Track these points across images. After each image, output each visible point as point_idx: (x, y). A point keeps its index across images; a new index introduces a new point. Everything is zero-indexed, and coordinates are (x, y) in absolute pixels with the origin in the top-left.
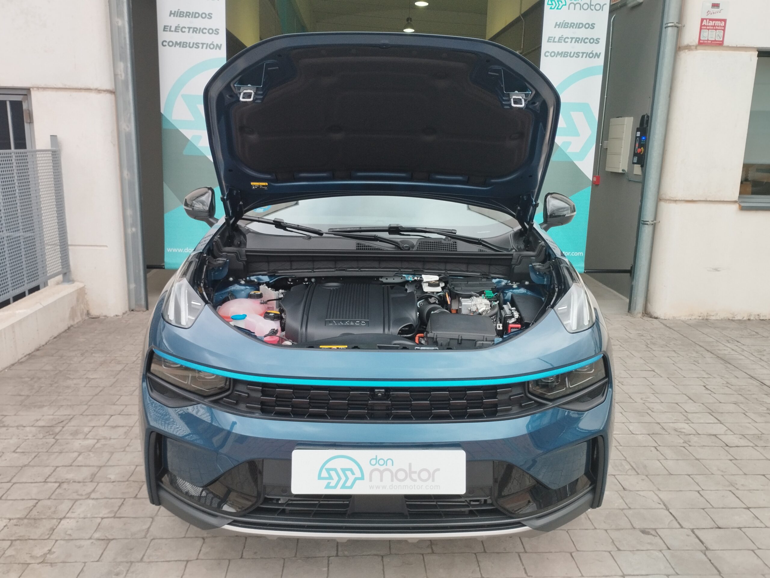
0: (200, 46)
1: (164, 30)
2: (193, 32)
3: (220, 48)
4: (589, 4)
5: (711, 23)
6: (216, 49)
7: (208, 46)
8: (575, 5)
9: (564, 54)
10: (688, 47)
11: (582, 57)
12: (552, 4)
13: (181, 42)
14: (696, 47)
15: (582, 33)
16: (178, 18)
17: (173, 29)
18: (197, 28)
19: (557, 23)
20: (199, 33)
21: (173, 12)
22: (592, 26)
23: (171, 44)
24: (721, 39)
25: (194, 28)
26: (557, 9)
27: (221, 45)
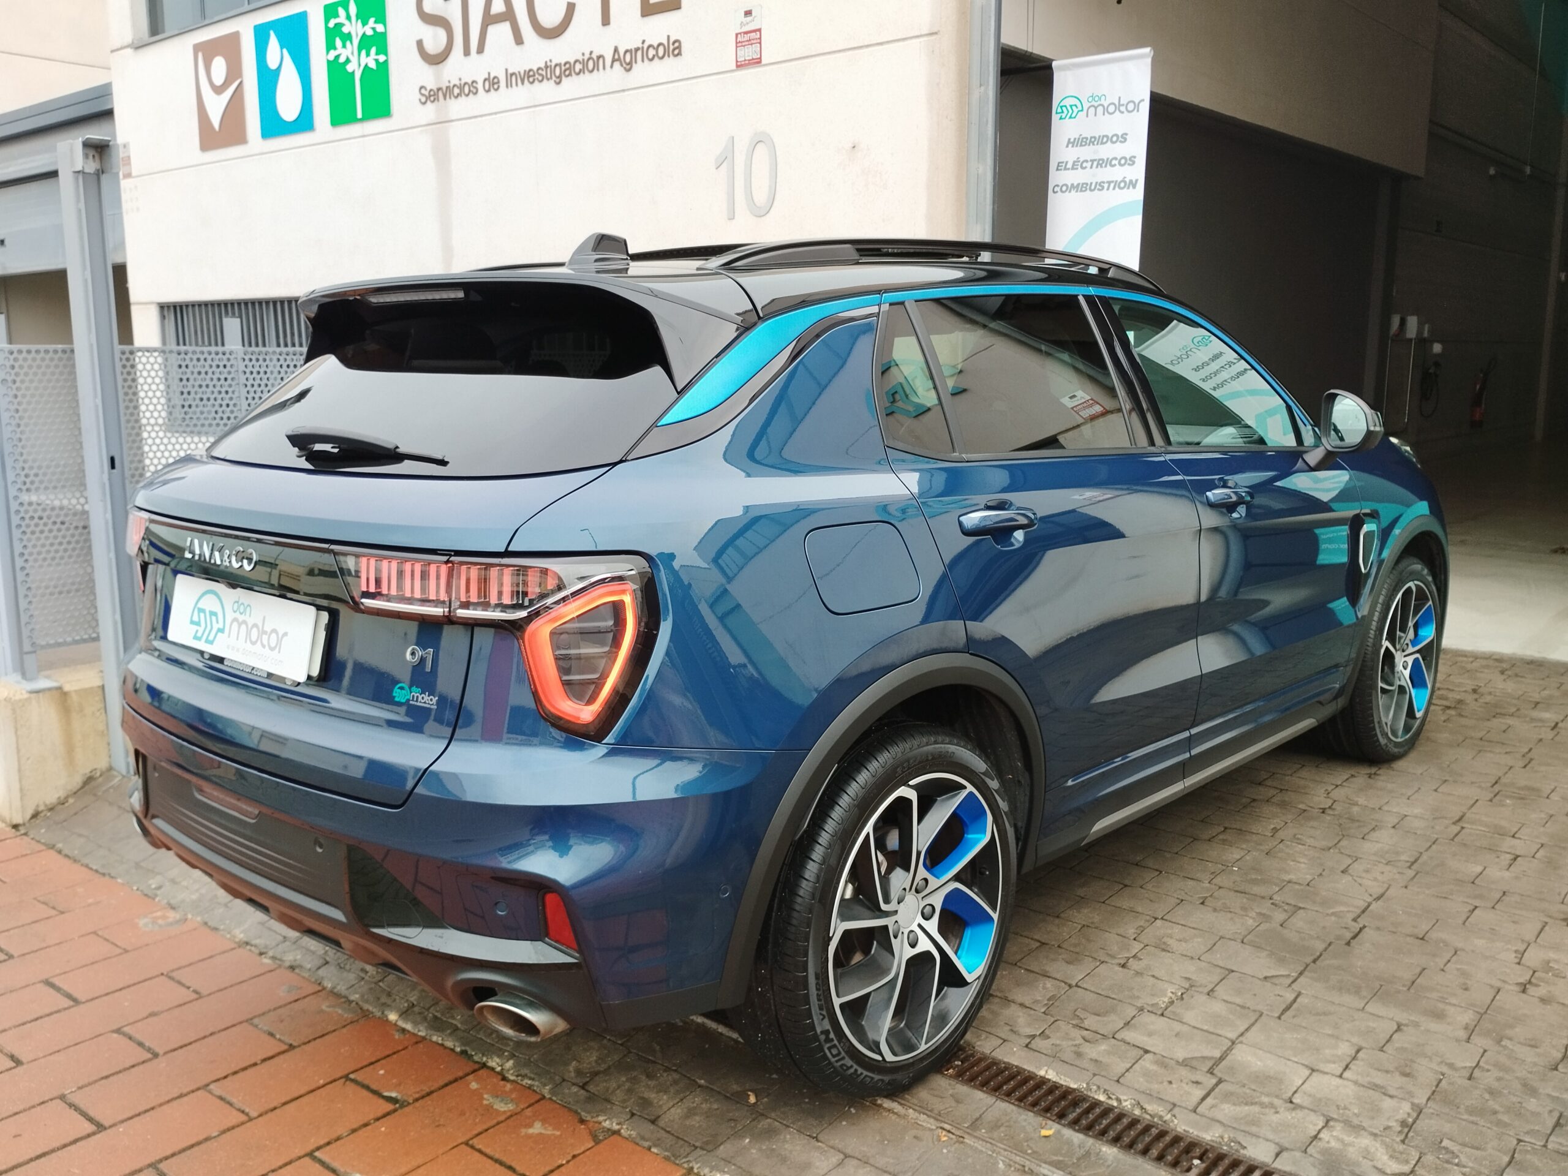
0: (1106, 186)
1: (1057, 170)
2: (1097, 167)
3: (1134, 187)
6: (1128, 188)
7: (1118, 185)
13: (1079, 184)
16: (1078, 148)
17: (1069, 166)
18: (1103, 160)
20: (1106, 166)
21: (1072, 140)
23: (1064, 188)
25: (1099, 160)
27: (1137, 181)
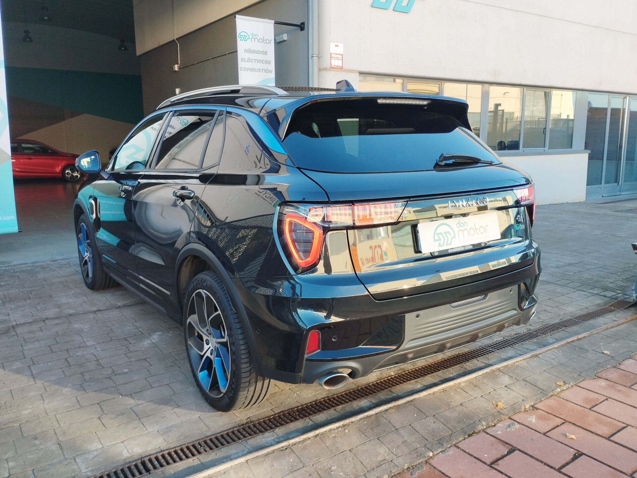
4: (262, 39)
5: (336, 56)
8: (255, 39)
9: (252, 70)
10: (326, 69)
11: (262, 72)
12: (241, 38)
14: (330, 70)
15: (260, 57)
19: (245, 49)
22: (266, 53)
24: (341, 65)
26: (245, 41)
